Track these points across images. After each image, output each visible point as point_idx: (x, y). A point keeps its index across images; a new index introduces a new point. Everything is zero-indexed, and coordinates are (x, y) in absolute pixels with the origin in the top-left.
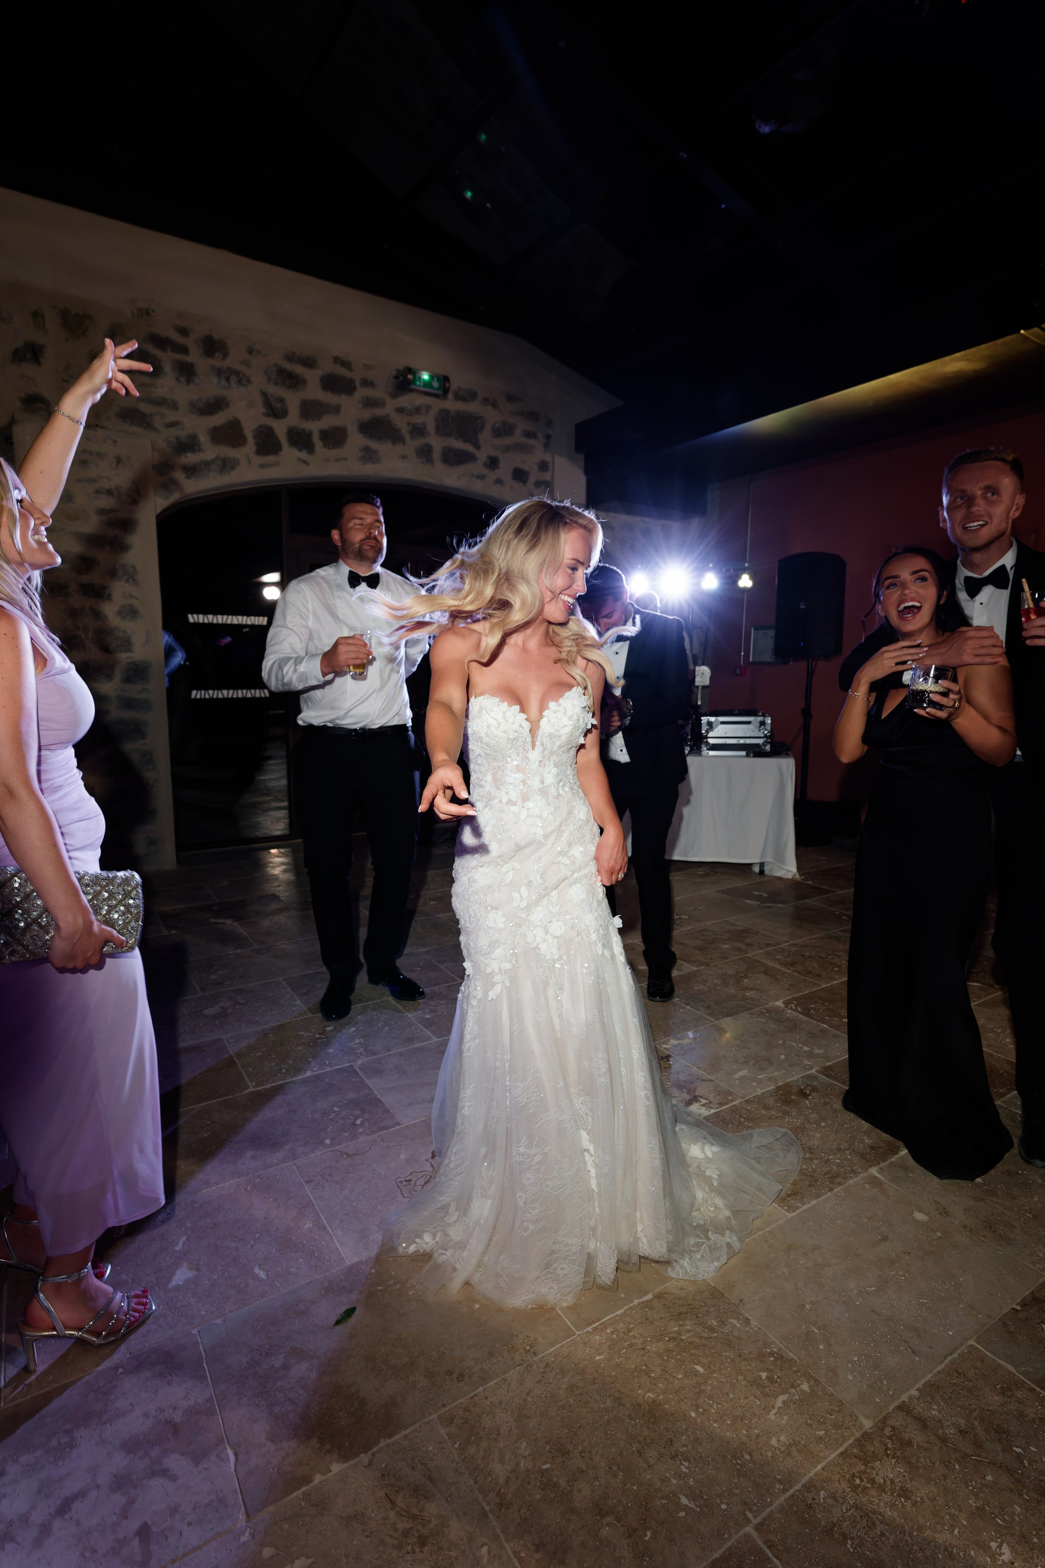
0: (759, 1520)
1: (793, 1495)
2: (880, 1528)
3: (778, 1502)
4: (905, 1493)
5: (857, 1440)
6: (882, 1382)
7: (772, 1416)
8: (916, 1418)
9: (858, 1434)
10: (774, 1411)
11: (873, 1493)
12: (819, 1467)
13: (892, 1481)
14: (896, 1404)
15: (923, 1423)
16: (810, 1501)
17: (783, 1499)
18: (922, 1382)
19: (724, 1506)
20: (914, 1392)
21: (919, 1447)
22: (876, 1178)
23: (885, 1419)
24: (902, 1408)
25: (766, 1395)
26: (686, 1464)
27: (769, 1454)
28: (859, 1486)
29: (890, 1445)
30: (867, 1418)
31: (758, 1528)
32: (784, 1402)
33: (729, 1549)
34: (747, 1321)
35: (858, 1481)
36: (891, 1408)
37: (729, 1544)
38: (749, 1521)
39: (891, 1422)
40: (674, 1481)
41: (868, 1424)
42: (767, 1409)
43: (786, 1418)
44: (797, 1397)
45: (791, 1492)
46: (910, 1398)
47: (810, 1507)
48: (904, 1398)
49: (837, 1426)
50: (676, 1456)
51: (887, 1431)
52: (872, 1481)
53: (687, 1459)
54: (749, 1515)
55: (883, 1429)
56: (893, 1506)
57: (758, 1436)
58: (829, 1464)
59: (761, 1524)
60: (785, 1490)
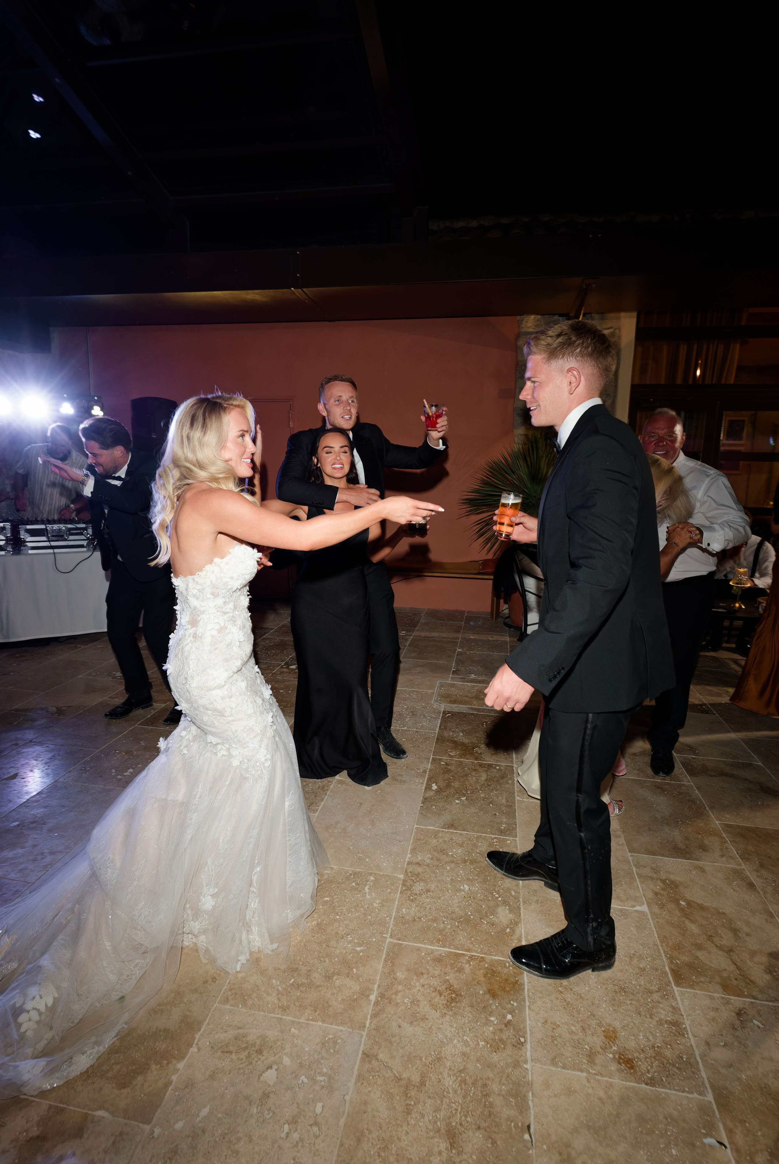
0: (389, 934)
1: (395, 918)
2: (428, 907)
3: (391, 924)
4: (428, 891)
5: (402, 884)
6: (396, 859)
7: (368, 897)
8: (415, 864)
9: (401, 882)
10: (367, 895)
11: (419, 898)
12: (396, 902)
13: (422, 890)
14: (406, 863)
15: (418, 864)
16: (401, 915)
17: (392, 922)
18: (409, 850)
19: (374, 940)
20: (409, 856)
21: (422, 873)
22: (340, 780)
23: (406, 871)
24: (408, 864)
25: (360, 891)
26: (349, 936)
27: (377, 910)
28: (413, 899)
29: (413, 879)
30: (400, 874)
31: (391, 937)
32: (369, 889)
33: (387, 951)
34: (332, 868)
35: (412, 898)
36: (405, 866)
37: (385, 950)
38: (386, 938)
39: (409, 871)
40: (350, 945)
41: (402, 876)
42: (364, 895)
43: (373, 894)
44: (372, 884)
45: (393, 917)
46: (409, 858)
47: (403, 917)
48: (407, 859)
49: (392, 884)
50: (343, 936)
51: (410, 875)
52: (416, 894)
53: (348, 935)
54: (385, 935)
55: (408, 875)
56: (427, 897)
57: (368, 907)
58: (399, 899)
59: (391, 935)
60: (391, 919)
